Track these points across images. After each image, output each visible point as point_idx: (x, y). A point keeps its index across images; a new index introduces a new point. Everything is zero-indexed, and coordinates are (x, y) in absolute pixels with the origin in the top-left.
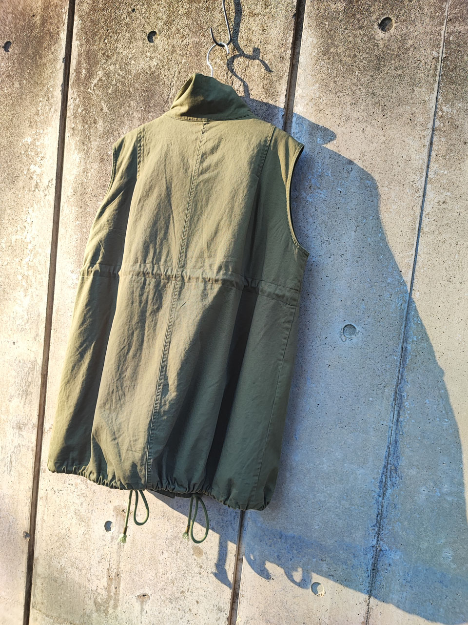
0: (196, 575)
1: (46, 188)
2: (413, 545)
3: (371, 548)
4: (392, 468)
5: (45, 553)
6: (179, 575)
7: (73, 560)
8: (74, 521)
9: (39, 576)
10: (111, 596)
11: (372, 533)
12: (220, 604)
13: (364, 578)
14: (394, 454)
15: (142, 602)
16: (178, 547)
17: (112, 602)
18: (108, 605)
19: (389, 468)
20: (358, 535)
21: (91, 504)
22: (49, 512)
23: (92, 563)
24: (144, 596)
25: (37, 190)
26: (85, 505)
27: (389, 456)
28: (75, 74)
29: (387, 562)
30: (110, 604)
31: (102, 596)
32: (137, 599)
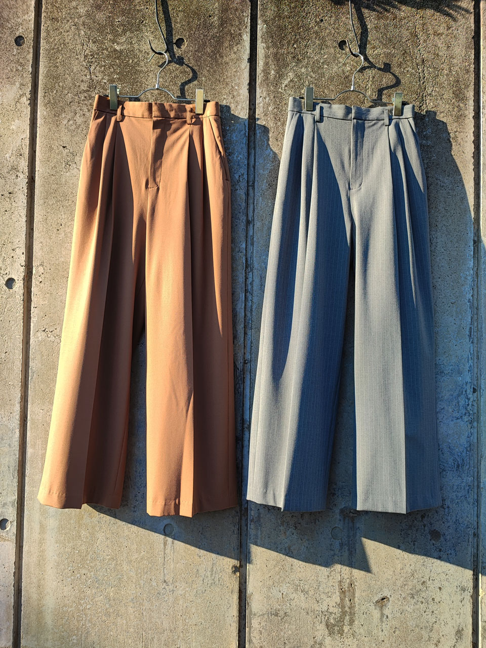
5: (261, 584)
10: (346, 611)
12: (463, 584)
15: (381, 607)
16: (414, 536)
17: (347, 617)
18: (342, 623)
24: (382, 599)
28: (262, 75)
30: (345, 621)
31: (335, 615)
32: (375, 605)
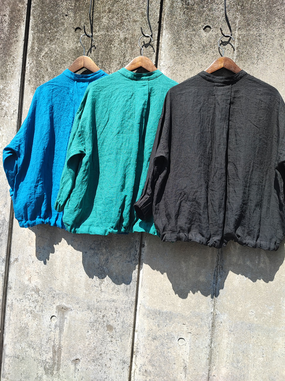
0: (109, 342)
1: (12, 115)
2: (233, 310)
3: (211, 314)
4: (220, 267)
5: (11, 340)
6: (98, 344)
7: (30, 343)
8: (30, 317)
9: (7, 356)
10: (56, 363)
11: (211, 305)
12: (124, 359)
13: (207, 332)
14: (221, 259)
15: (75, 364)
16: (97, 327)
17: (56, 366)
18: (53, 369)
19: (218, 267)
20: (203, 307)
21: (41, 306)
22: (14, 314)
23: (42, 343)
24: (76, 360)
25: (6, 116)
26: (38, 307)
27: (218, 261)
28: (30, 50)
29: (220, 321)
30: (54, 368)
31: (49, 364)
32: (72, 362)
